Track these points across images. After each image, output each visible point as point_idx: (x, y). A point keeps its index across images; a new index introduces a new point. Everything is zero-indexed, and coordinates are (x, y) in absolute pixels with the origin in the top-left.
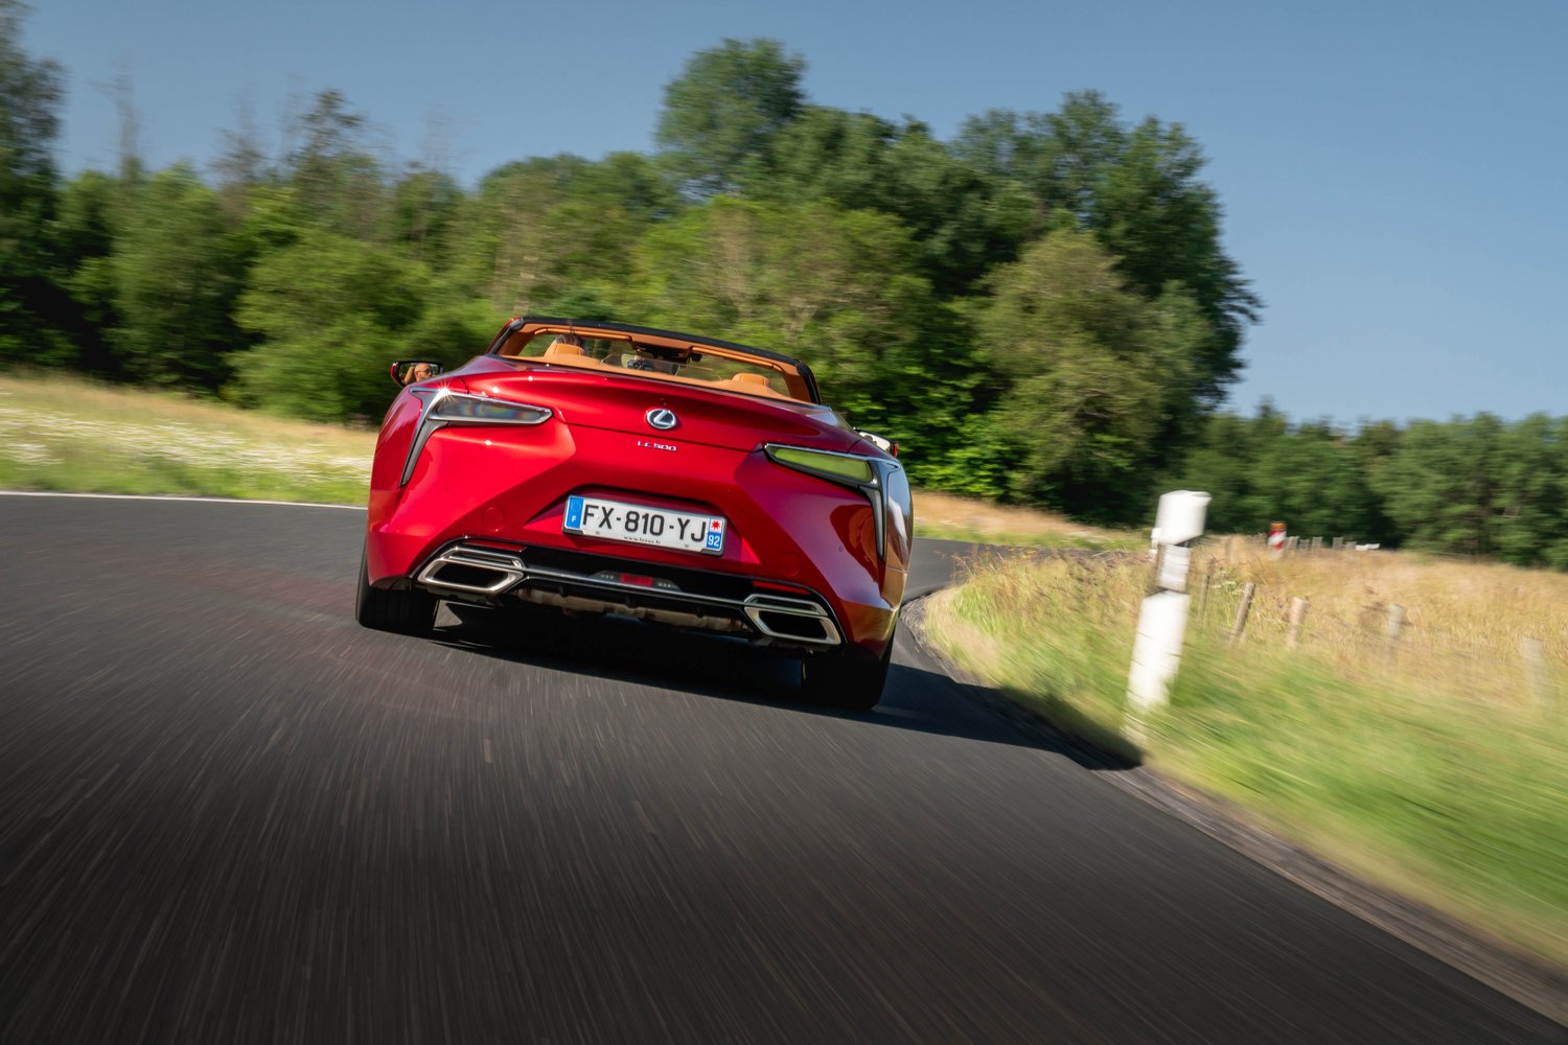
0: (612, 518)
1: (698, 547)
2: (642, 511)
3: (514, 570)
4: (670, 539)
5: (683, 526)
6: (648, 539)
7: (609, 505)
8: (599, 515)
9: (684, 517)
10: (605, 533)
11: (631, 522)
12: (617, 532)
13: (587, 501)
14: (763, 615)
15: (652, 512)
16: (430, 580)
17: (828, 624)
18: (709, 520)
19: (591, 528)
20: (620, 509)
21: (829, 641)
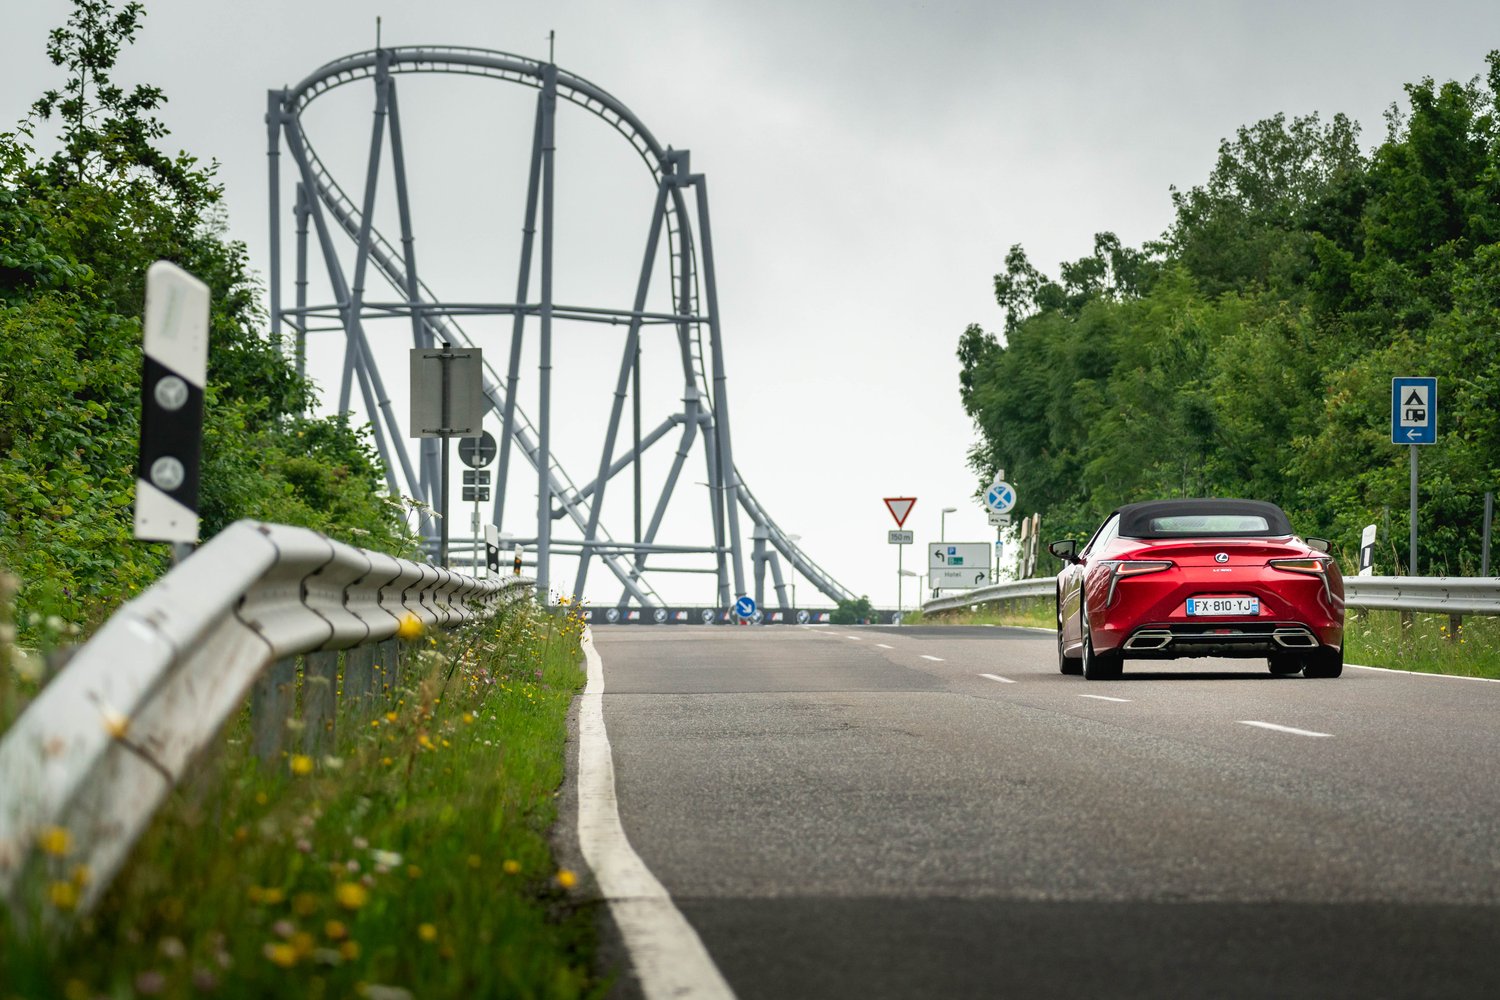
0: (1207, 606)
1: (1248, 612)
2: (1220, 600)
3: (1168, 638)
4: (1235, 611)
5: (1240, 604)
6: (1226, 612)
7: (1205, 600)
8: (1202, 606)
9: (1240, 600)
10: (1206, 613)
11: (1216, 606)
12: (1211, 612)
13: (1195, 600)
14: (1282, 638)
15: (1225, 600)
16: (1129, 647)
17: (1312, 638)
18: (1251, 599)
19: (1199, 612)
20: (1211, 601)
21: (1313, 645)
